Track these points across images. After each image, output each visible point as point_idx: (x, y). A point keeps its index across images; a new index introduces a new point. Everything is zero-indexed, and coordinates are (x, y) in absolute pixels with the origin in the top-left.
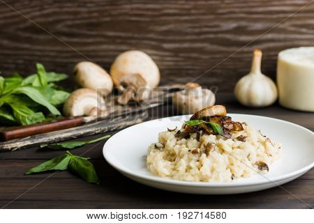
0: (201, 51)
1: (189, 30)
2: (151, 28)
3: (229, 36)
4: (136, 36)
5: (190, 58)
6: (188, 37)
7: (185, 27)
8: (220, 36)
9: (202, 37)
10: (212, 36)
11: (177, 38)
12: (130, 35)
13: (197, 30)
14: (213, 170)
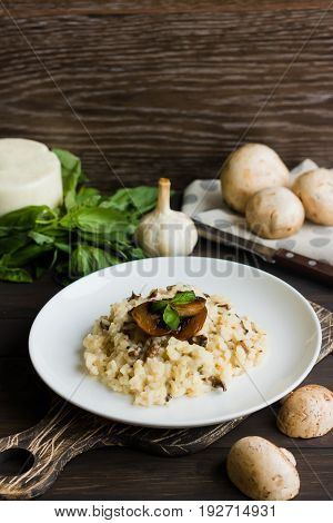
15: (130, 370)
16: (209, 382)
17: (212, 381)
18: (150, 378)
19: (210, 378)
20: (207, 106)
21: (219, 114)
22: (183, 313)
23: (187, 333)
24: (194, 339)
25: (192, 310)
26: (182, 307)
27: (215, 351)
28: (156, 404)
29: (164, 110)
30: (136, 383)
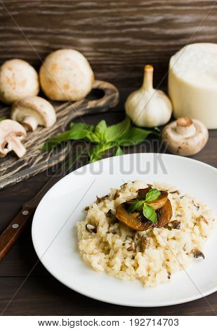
0: (122, 45)
1: (109, 24)
2: (66, 22)
3: (153, 30)
4: (49, 30)
5: (110, 53)
6: (109, 32)
7: (104, 21)
8: (144, 29)
9: (124, 31)
10: (134, 30)
11: (96, 32)
12: (42, 30)
13: (118, 24)
14: (149, 269)
15: (133, 262)
16: (192, 255)
17: (194, 253)
18: (151, 264)
19: (192, 252)
20: (66, 26)
21: (77, 32)
22: (156, 206)
23: (164, 222)
24: (170, 225)
25: (162, 203)
26: (154, 202)
27: (187, 230)
28: (162, 283)
29: (34, 29)
30: (142, 271)
